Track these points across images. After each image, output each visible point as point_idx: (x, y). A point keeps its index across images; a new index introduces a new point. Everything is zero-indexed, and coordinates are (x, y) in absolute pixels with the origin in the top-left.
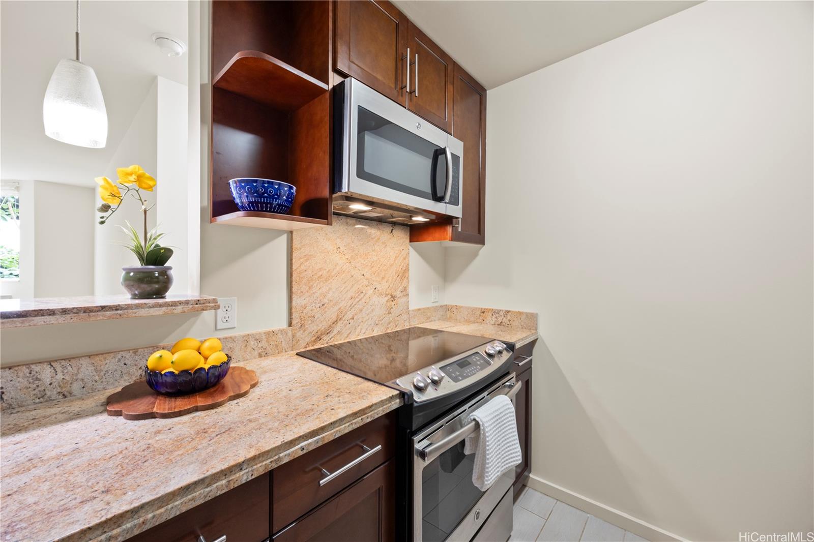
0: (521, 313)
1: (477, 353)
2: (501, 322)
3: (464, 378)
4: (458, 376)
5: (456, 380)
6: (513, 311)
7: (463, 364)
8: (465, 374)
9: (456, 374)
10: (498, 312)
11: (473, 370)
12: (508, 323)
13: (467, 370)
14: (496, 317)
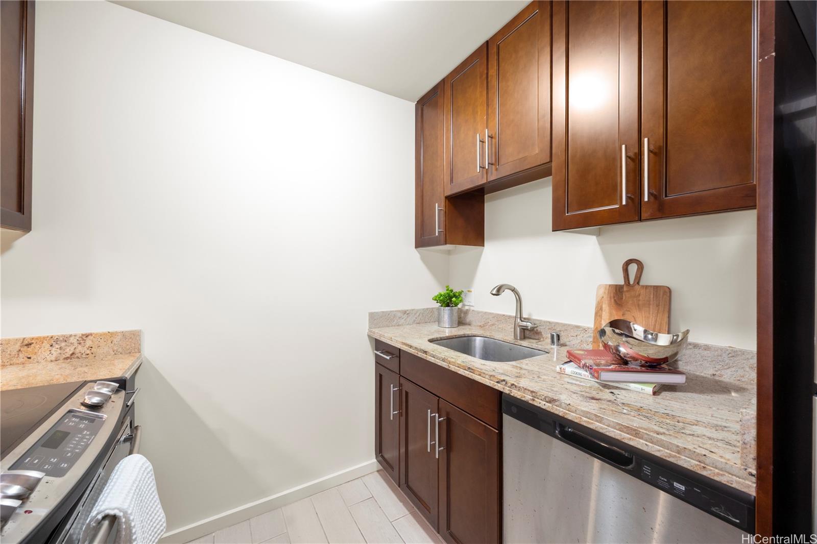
0: (112, 334)
1: (70, 411)
2: (73, 354)
3: (72, 461)
4: (56, 464)
5: (57, 472)
6: (97, 334)
7: (54, 440)
8: (69, 454)
9: (51, 464)
10: (66, 339)
11: (79, 441)
12: (88, 352)
13: (69, 446)
14: (61, 348)
